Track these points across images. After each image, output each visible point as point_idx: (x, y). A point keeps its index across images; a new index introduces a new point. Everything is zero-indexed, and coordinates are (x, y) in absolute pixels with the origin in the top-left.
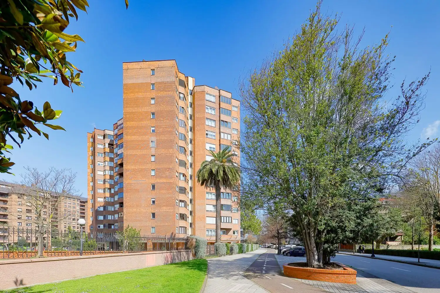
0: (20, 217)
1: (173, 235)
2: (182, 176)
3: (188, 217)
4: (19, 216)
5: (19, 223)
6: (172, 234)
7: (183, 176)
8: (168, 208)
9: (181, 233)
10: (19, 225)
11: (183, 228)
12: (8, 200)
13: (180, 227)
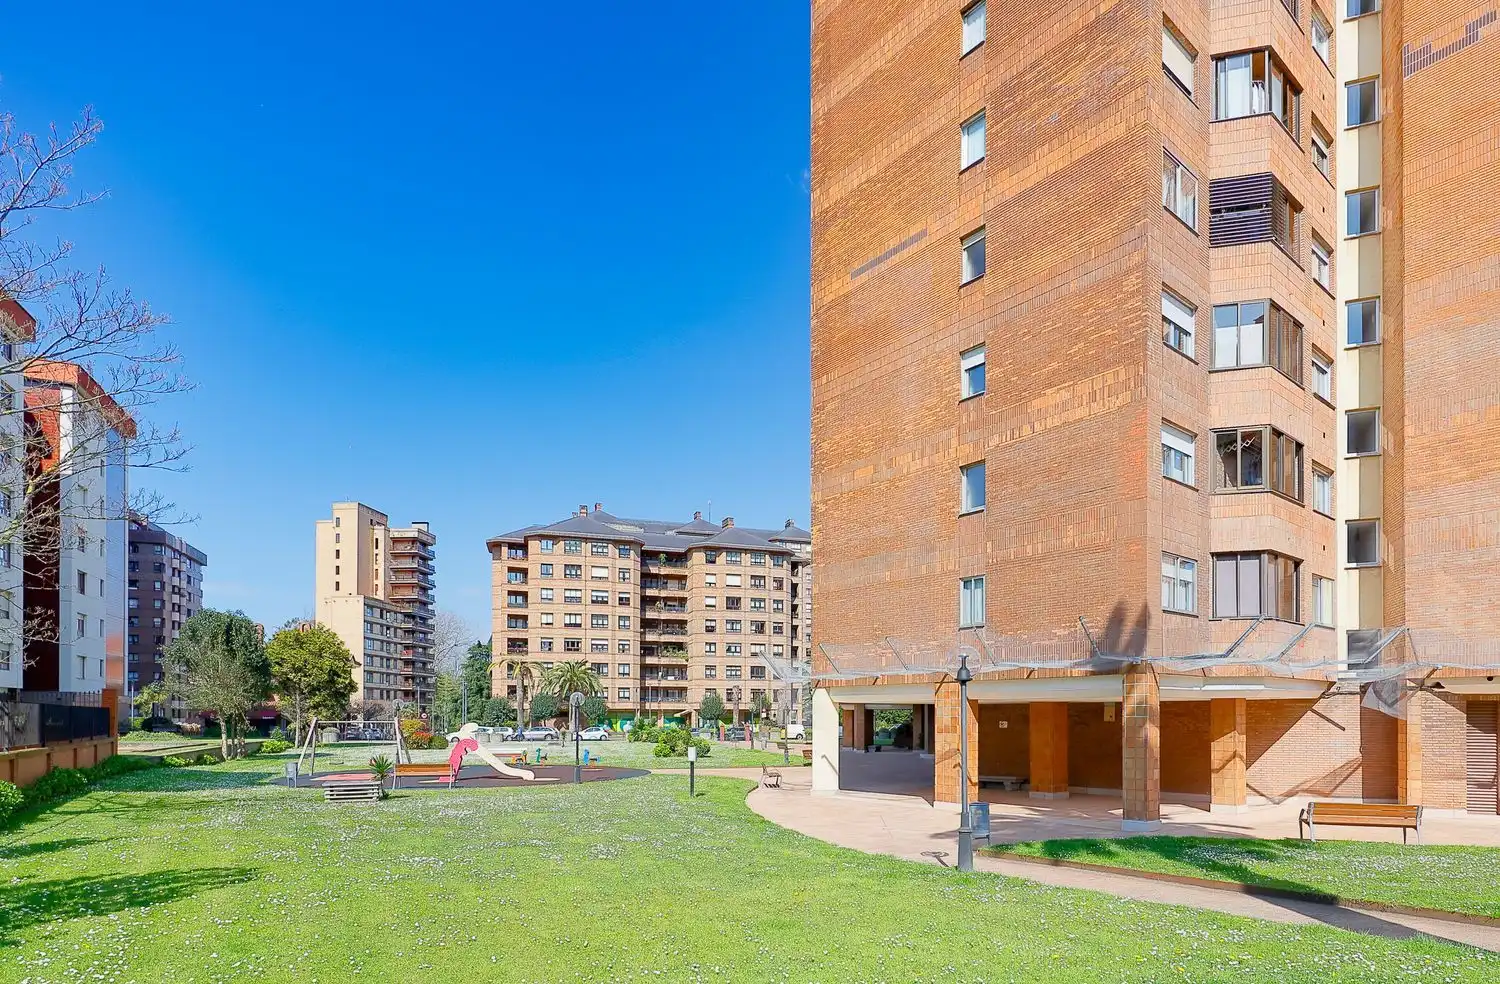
0: (713, 624)
1: (1129, 626)
2: (1238, 77)
3: (1326, 473)
4: (708, 624)
5: (710, 644)
6: (1117, 618)
7: (1258, 76)
8: (1084, 388)
9: (1226, 607)
10: (710, 651)
11: (1249, 567)
12: (686, 572)
13: (1220, 556)
